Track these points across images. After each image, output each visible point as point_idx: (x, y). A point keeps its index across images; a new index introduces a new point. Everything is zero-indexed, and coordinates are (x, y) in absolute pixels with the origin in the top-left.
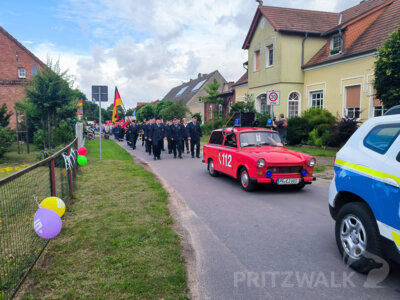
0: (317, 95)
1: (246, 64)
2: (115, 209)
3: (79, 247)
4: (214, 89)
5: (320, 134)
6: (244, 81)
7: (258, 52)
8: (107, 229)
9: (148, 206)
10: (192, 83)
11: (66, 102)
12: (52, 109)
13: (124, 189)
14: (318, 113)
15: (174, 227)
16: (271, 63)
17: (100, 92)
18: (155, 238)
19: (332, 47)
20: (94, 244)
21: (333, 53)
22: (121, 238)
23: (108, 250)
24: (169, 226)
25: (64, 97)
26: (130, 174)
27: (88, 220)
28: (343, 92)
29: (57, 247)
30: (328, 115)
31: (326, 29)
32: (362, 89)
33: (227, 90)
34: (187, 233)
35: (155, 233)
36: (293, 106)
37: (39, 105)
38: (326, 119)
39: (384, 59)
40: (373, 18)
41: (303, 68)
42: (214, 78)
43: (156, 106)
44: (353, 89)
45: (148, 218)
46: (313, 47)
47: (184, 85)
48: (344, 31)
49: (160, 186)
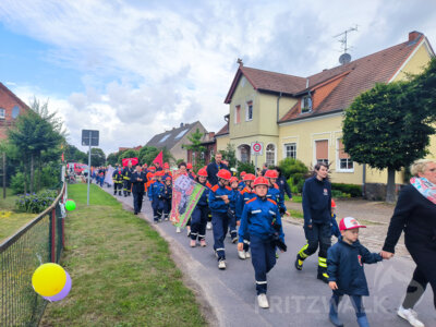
0: (291, 148)
1: (228, 116)
2: (116, 262)
3: (83, 312)
4: (198, 138)
5: (296, 182)
6: (225, 132)
7: (238, 107)
8: (113, 287)
9: (150, 258)
10: (175, 132)
11: (53, 146)
12: (36, 152)
13: (120, 239)
14: (293, 164)
15: (184, 281)
16: (250, 117)
17: (91, 136)
18: (168, 296)
19: (302, 106)
20: (100, 307)
21: (304, 111)
22: (130, 297)
23: (119, 313)
24: (179, 280)
25: (51, 140)
26: (122, 221)
27: (87, 277)
28: (314, 145)
29: (55, 312)
30: (302, 165)
31: (296, 91)
32: (330, 143)
33: (207, 139)
34: (199, 288)
35: (166, 289)
36: (270, 156)
37: (22, 147)
38: (301, 169)
39: (351, 119)
40: (335, 84)
41: (278, 123)
42: (196, 127)
43: (139, 152)
44: (322, 143)
45: (154, 272)
46: (287, 105)
47: (167, 133)
48: (313, 93)
49: (156, 234)
